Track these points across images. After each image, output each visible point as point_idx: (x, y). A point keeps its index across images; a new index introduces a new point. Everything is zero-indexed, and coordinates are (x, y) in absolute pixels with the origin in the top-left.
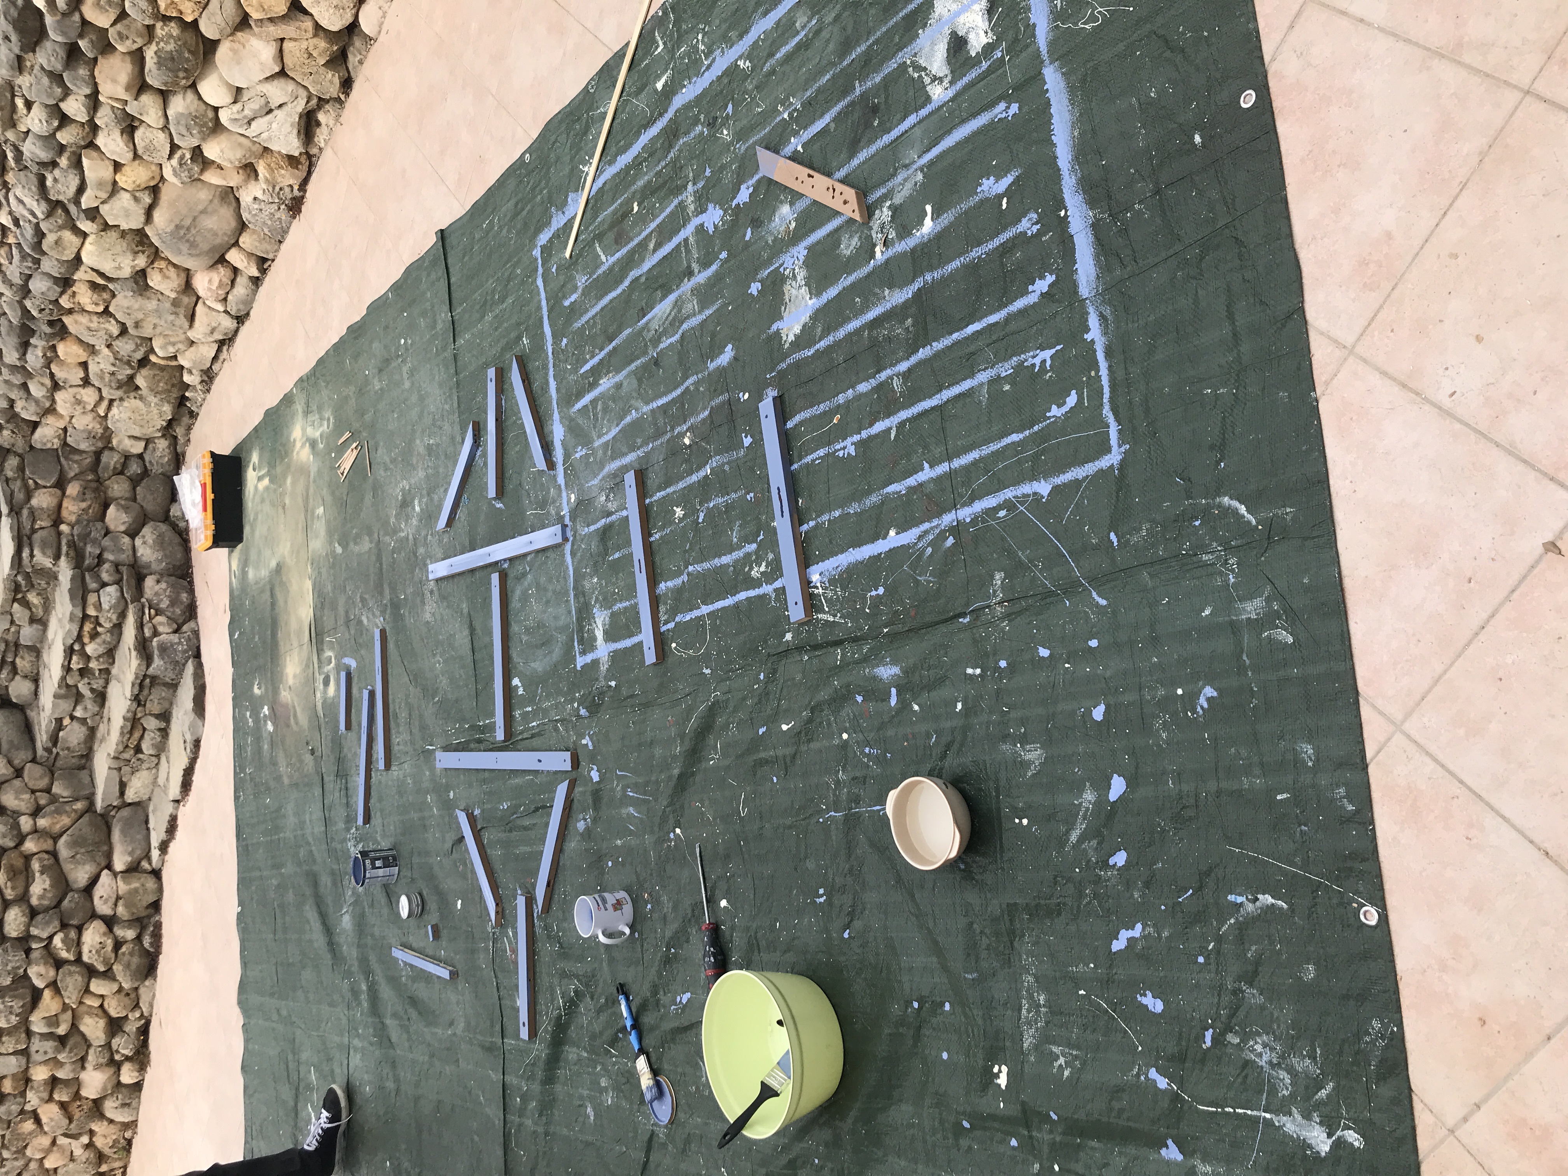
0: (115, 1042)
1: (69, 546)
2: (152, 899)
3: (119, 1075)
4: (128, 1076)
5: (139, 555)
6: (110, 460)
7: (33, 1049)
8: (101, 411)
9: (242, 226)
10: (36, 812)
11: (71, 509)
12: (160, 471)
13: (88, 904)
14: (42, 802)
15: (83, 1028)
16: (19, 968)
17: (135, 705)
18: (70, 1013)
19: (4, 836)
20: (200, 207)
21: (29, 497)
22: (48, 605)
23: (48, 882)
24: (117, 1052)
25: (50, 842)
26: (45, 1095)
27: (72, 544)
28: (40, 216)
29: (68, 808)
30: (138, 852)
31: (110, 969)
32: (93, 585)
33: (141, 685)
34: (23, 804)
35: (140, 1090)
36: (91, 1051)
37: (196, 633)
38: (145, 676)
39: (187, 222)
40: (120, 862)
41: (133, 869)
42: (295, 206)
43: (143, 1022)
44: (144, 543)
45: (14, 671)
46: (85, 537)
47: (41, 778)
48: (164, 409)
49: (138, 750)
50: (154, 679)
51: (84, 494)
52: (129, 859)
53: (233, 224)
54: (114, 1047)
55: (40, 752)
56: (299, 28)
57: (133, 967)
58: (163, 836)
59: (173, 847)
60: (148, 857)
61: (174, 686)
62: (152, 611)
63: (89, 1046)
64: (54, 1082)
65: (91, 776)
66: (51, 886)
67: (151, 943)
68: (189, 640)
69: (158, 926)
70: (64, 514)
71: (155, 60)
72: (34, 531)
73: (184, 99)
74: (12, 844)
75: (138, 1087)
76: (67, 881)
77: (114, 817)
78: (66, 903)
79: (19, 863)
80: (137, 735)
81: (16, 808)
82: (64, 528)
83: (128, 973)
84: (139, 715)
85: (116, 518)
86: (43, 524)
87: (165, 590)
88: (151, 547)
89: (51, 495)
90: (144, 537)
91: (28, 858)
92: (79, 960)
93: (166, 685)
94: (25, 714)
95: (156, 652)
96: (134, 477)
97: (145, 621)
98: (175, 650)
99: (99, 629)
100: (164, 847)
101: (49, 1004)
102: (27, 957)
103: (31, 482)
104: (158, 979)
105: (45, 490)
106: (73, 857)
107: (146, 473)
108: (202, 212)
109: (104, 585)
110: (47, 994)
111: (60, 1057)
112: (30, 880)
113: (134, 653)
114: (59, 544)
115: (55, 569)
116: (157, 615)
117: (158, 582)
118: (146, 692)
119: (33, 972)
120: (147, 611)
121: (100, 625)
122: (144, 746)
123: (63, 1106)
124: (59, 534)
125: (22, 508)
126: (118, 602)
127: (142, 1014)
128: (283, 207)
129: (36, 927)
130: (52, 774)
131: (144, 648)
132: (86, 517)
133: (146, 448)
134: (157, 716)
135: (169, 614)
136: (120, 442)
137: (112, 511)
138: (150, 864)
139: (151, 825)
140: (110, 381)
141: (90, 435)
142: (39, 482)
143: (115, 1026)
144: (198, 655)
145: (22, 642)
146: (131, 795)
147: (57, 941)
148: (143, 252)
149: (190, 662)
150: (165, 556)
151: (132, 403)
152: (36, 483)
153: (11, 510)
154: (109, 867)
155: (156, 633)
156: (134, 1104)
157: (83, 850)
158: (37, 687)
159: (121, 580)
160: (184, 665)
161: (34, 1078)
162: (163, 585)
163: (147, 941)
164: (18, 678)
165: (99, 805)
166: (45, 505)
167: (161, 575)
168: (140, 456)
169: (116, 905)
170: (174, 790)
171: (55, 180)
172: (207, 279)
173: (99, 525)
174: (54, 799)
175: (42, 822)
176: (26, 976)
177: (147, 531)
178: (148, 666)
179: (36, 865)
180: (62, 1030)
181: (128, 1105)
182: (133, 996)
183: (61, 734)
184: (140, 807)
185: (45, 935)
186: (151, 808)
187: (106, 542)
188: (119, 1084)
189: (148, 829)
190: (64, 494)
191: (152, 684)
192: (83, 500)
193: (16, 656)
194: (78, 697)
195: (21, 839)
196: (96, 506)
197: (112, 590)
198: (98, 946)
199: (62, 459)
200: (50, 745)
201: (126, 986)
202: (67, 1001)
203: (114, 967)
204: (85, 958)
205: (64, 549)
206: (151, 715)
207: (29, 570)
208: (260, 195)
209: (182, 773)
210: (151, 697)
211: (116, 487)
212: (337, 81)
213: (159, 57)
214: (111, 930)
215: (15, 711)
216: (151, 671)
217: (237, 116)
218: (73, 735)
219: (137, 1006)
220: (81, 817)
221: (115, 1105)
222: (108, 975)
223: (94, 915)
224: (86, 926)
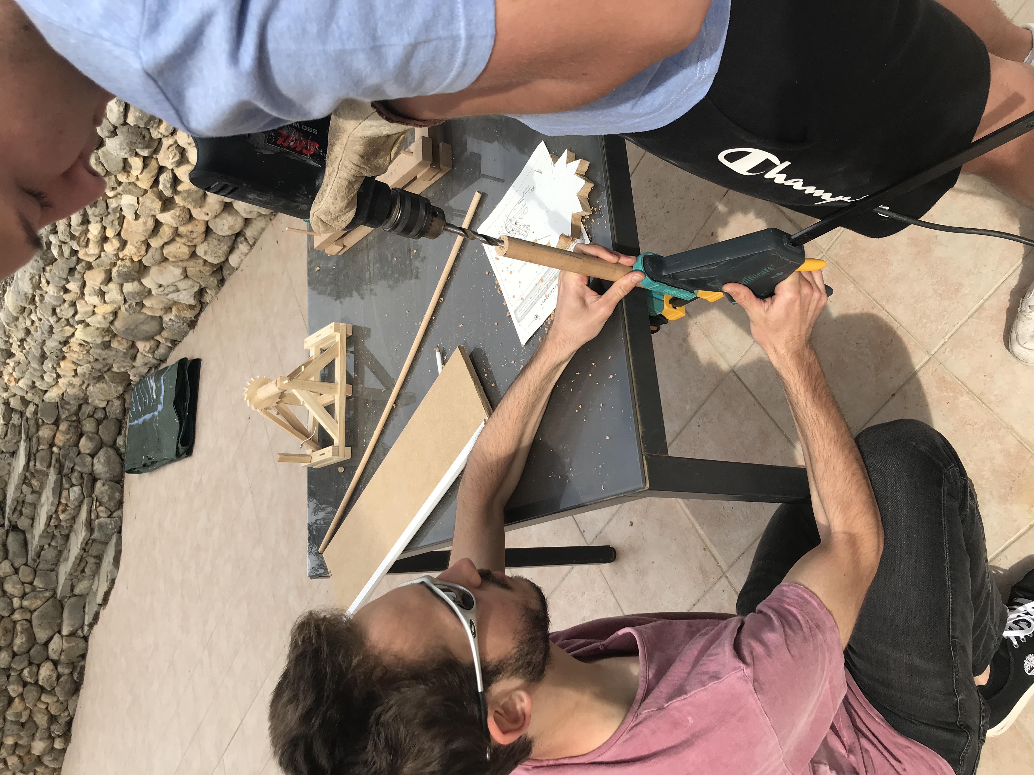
0: (53, 727)
1: (56, 461)
2: (81, 653)
3: (53, 744)
4: (58, 745)
5: (95, 468)
6: (87, 410)
7: (6, 728)
8: (84, 387)
9: (162, 329)
10: (23, 596)
11: (60, 439)
12: (114, 417)
13: (45, 653)
14: (27, 590)
15: (35, 719)
16: (3, 686)
17: (82, 552)
18: (28, 711)
19: (4, 609)
20: (140, 321)
21: (38, 430)
22: (42, 486)
23: (24, 639)
24: (53, 732)
25: (29, 614)
26: (11, 752)
27: (58, 460)
28: (52, 322)
29: (41, 595)
30: (77, 626)
31: (54, 689)
32: (66, 486)
33: (87, 544)
34: (16, 591)
35: (65, 752)
36: (39, 731)
37: (121, 518)
38: (89, 540)
39: (133, 327)
40: (65, 632)
41: (72, 634)
42: (192, 324)
43: (69, 718)
44: (99, 461)
45: (21, 513)
46: (65, 457)
47: (28, 575)
48: (119, 389)
49: (83, 571)
50: (94, 541)
51: (69, 430)
52: (71, 629)
53: (158, 328)
54: (52, 730)
55: (30, 560)
56: (196, 263)
57: (67, 689)
58: (91, 620)
59: (95, 627)
60: (82, 628)
61: (106, 544)
62: (98, 503)
63: (37, 728)
64: (16, 745)
65: (57, 576)
66: (26, 641)
67: (78, 677)
68: (116, 522)
69: (83, 668)
70: (57, 441)
71: (117, 274)
72: (38, 451)
73: (132, 285)
74: (7, 615)
75: (64, 751)
76: (35, 638)
77: (66, 602)
78: (32, 652)
79: (9, 626)
80: (82, 565)
81: (12, 593)
82: (55, 449)
83: (63, 692)
84: (84, 556)
85: (85, 445)
86: (44, 447)
87: (107, 491)
88: (102, 464)
89: (51, 429)
90: (99, 458)
91: (15, 623)
92: (36, 682)
93: (101, 542)
94: (25, 535)
95: (96, 528)
96: (99, 419)
97: (92, 509)
98: (107, 528)
99: (67, 508)
100: (91, 626)
101: (17, 705)
102: (8, 680)
103: (40, 420)
104: (80, 697)
105: (48, 426)
106: (40, 625)
107: (106, 417)
108: (140, 323)
109: (73, 485)
110: (17, 700)
111: (21, 734)
112: (15, 636)
113: (84, 528)
114: (51, 459)
115: (48, 471)
116: (100, 505)
117: (104, 485)
118: (89, 546)
119: (10, 688)
120: (94, 504)
121: (68, 506)
122: (86, 570)
123: (20, 757)
124: (52, 453)
125: (32, 436)
126: (79, 495)
127: (69, 714)
128: (185, 324)
129: (15, 664)
130: (35, 572)
131: (90, 525)
132: (68, 444)
133: (107, 405)
134: (96, 557)
135: (107, 506)
136: (93, 401)
137: (83, 440)
138: (83, 632)
139: (87, 610)
140: (89, 377)
141: (76, 398)
142: (45, 421)
143: (53, 719)
144: (120, 532)
145: (27, 500)
146: (77, 591)
147: (26, 672)
148: (108, 335)
149: (115, 535)
150: (110, 470)
151: (101, 385)
152: (43, 421)
153: (27, 437)
154: (59, 632)
155: (98, 517)
156: (60, 759)
157: (46, 621)
158: (33, 522)
159: (83, 483)
160: (112, 536)
161: (5, 742)
162: (106, 487)
163: (75, 676)
164: (23, 517)
165: (58, 595)
166: (46, 436)
167: (106, 480)
168: (104, 409)
169: (60, 654)
170: (99, 600)
171: (61, 310)
172: (143, 346)
173: (75, 449)
174: (34, 589)
175: (26, 603)
176: (6, 689)
177: (101, 453)
178: (91, 535)
179: (19, 628)
180: (23, 720)
181: (57, 760)
182: (65, 704)
183: (42, 552)
184: (82, 597)
185: (19, 669)
186: (87, 600)
187: (77, 460)
188: (53, 748)
189: (84, 612)
190: (58, 428)
191: (93, 542)
192: (68, 434)
193: (22, 507)
194: (53, 537)
195: (13, 611)
196: (75, 437)
197: (76, 489)
198: (48, 677)
199: (60, 408)
200: (36, 558)
201: (61, 699)
202: (27, 705)
203: (56, 689)
204: (40, 683)
205: (53, 462)
206: (91, 556)
207: (33, 471)
208: (173, 318)
209: (103, 594)
210: (92, 548)
211: (88, 425)
212: (216, 281)
213: (119, 273)
214: (56, 668)
215: (19, 533)
216: (93, 537)
217: (160, 293)
218: (49, 554)
219: (67, 709)
220: (48, 600)
221: (50, 759)
222: (52, 692)
223: (48, 659)
224: (43, 664)
